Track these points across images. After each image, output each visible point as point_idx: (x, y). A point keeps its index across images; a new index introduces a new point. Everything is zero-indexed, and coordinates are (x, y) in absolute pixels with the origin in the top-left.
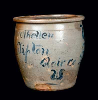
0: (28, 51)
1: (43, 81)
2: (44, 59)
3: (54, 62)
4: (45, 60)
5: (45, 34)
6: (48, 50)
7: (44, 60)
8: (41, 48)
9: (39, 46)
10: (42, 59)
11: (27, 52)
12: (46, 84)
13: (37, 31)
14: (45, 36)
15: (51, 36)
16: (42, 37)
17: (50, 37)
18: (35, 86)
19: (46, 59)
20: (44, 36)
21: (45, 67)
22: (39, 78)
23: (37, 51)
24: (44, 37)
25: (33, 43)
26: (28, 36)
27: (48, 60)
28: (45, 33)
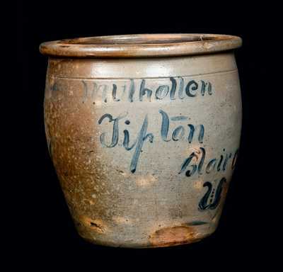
0: (148, 135)
1: (178, 217)
2: (193, 154)
3: (212, 161)
4: (194, 158)
5: (193, 85)
6: (202, 127)
7: (191, 158)
8: (185, 124)
9: (182, 118)
10: (188, 156)
11: (144, 139)
12: (186, 224)
13: (172, 79)
14: (194, 89)
15: (207, 88)
16: (187, 93)
17: (206, 92)
18: (150, 237)
19: (197, 154)
20: (190, 90)
21: (190, 178)
22: (169, 210)
23: (174, 134)
24: (192, 92)
25: (162, 112)
26: (144, 94)
27: (200, 156)
28: (193, 82)
